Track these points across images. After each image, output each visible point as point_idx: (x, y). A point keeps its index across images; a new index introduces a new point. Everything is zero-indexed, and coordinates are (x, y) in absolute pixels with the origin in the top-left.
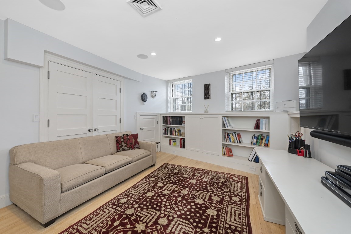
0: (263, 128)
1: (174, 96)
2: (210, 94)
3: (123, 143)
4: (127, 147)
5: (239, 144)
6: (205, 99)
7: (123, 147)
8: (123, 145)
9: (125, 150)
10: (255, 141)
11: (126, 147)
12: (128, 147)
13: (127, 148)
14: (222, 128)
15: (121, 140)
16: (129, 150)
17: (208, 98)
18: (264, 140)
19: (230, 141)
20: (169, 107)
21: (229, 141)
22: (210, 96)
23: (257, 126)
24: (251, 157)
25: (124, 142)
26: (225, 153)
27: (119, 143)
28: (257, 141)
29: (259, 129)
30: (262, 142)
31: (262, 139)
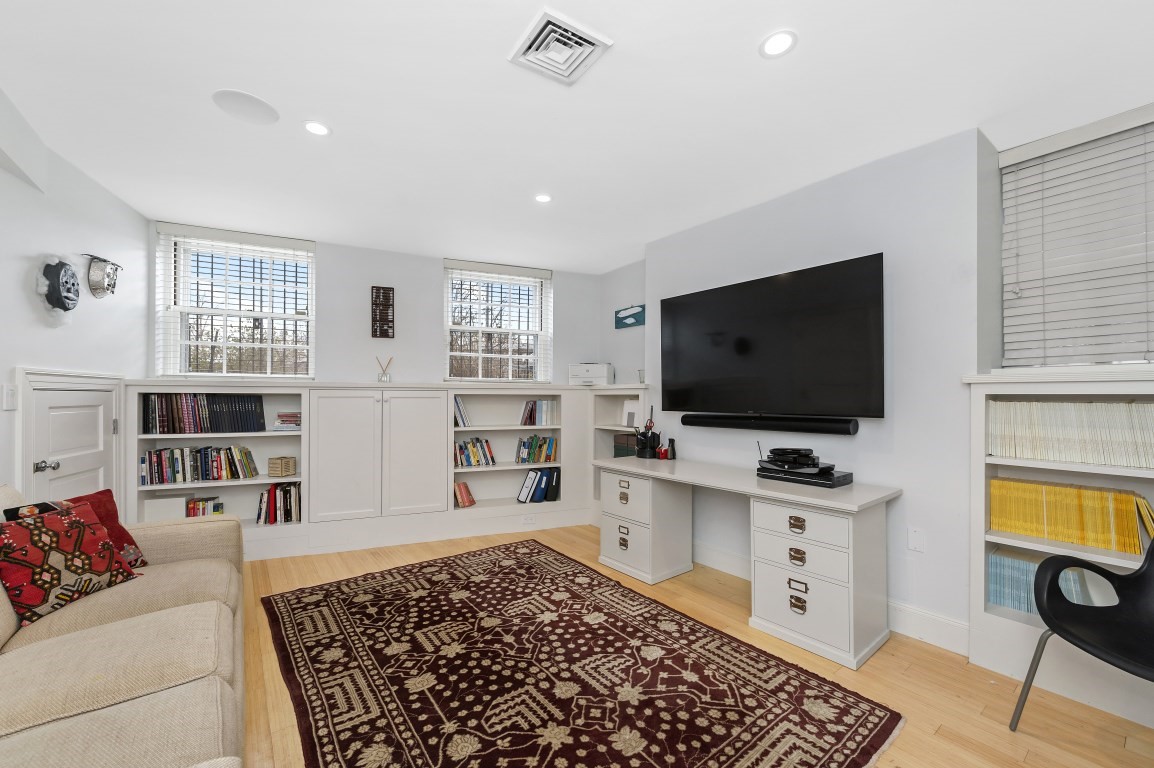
0: (544, 422)
1: (180, 303)
2: (393, 321)
3: (56, 559)
4: (91, 571)
5: (491, 468)
6: (374, 335)
7: (68, 578)
8: (61, 566)
9: (83, 592)
10: (524, 453)
11: (86, 577)
12: (99, 574)
13: (95, 579)
14: (452, 429)
15: (34, 544)
16: (110, 584)
17: (385, 334)
18: (545, 447)
19: (469, 464)
20: (161, 349)
21: (465, 463)
22: (392, 328)
23: (531, 418)
24: (525, 492)
25: (58, 549)
26: (460, 500)
27: (30, 566)
28: (529, 454)
29: (533, 423)
30: (541, 451)
31: (541, 446)
